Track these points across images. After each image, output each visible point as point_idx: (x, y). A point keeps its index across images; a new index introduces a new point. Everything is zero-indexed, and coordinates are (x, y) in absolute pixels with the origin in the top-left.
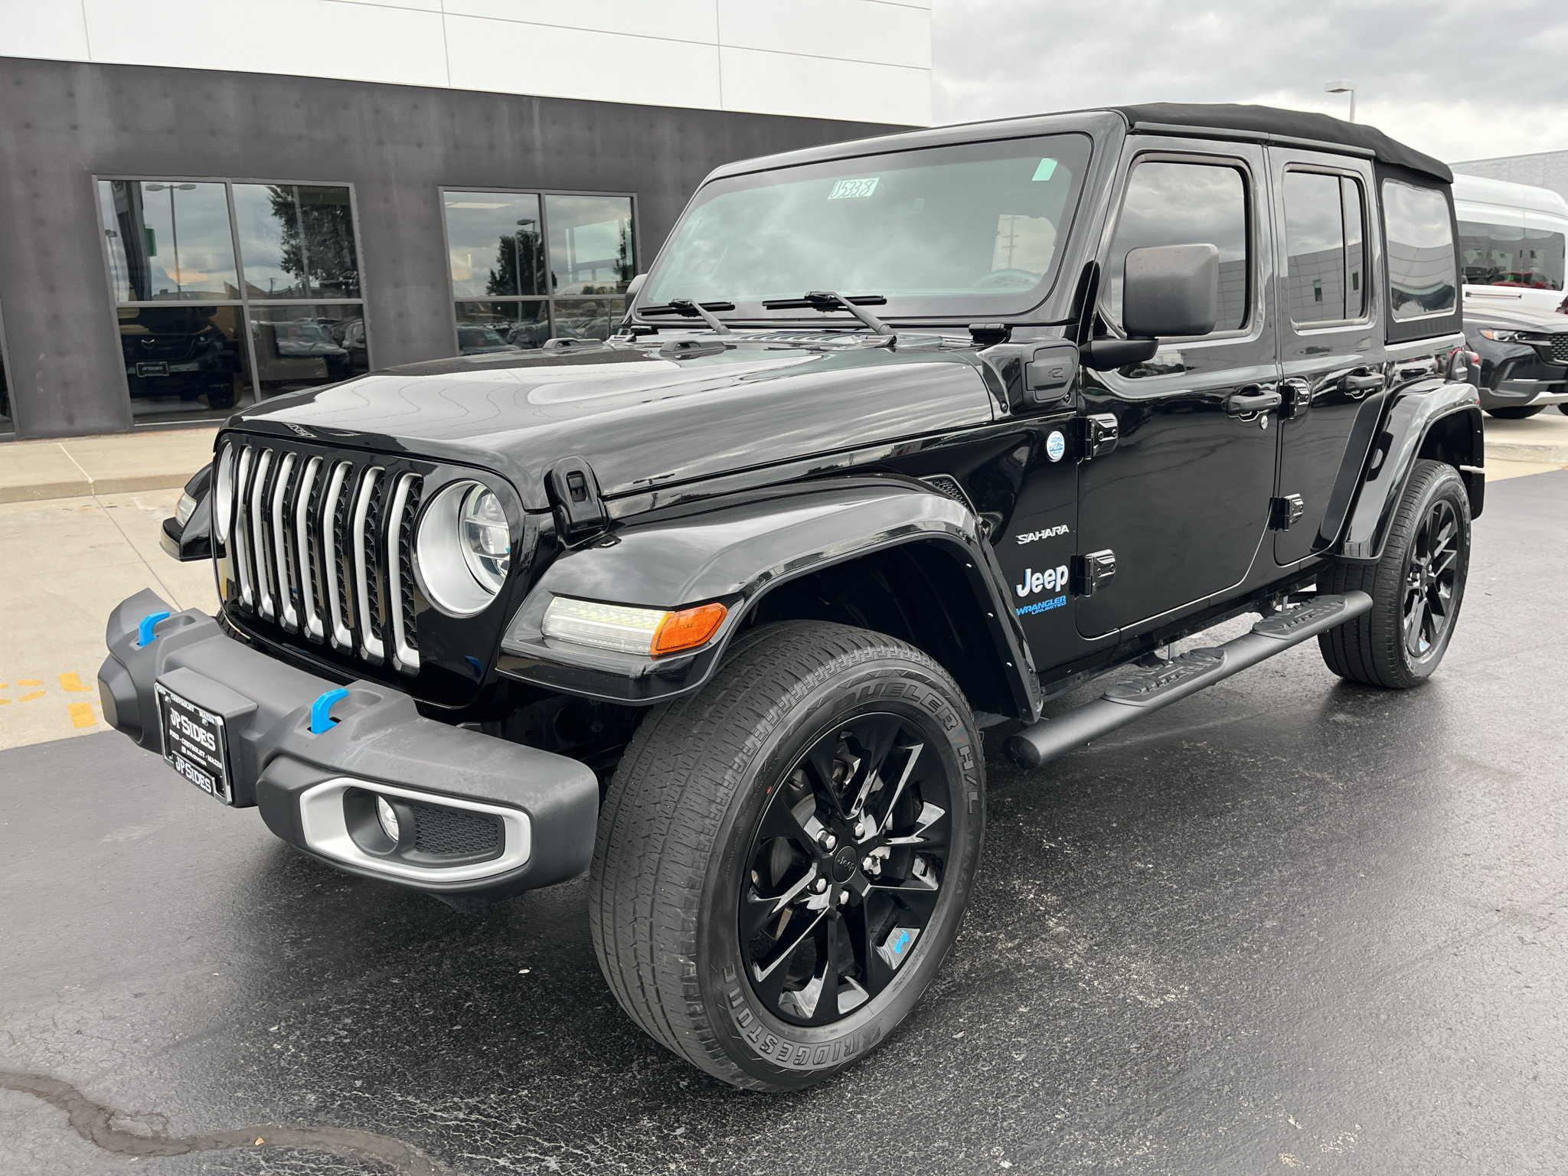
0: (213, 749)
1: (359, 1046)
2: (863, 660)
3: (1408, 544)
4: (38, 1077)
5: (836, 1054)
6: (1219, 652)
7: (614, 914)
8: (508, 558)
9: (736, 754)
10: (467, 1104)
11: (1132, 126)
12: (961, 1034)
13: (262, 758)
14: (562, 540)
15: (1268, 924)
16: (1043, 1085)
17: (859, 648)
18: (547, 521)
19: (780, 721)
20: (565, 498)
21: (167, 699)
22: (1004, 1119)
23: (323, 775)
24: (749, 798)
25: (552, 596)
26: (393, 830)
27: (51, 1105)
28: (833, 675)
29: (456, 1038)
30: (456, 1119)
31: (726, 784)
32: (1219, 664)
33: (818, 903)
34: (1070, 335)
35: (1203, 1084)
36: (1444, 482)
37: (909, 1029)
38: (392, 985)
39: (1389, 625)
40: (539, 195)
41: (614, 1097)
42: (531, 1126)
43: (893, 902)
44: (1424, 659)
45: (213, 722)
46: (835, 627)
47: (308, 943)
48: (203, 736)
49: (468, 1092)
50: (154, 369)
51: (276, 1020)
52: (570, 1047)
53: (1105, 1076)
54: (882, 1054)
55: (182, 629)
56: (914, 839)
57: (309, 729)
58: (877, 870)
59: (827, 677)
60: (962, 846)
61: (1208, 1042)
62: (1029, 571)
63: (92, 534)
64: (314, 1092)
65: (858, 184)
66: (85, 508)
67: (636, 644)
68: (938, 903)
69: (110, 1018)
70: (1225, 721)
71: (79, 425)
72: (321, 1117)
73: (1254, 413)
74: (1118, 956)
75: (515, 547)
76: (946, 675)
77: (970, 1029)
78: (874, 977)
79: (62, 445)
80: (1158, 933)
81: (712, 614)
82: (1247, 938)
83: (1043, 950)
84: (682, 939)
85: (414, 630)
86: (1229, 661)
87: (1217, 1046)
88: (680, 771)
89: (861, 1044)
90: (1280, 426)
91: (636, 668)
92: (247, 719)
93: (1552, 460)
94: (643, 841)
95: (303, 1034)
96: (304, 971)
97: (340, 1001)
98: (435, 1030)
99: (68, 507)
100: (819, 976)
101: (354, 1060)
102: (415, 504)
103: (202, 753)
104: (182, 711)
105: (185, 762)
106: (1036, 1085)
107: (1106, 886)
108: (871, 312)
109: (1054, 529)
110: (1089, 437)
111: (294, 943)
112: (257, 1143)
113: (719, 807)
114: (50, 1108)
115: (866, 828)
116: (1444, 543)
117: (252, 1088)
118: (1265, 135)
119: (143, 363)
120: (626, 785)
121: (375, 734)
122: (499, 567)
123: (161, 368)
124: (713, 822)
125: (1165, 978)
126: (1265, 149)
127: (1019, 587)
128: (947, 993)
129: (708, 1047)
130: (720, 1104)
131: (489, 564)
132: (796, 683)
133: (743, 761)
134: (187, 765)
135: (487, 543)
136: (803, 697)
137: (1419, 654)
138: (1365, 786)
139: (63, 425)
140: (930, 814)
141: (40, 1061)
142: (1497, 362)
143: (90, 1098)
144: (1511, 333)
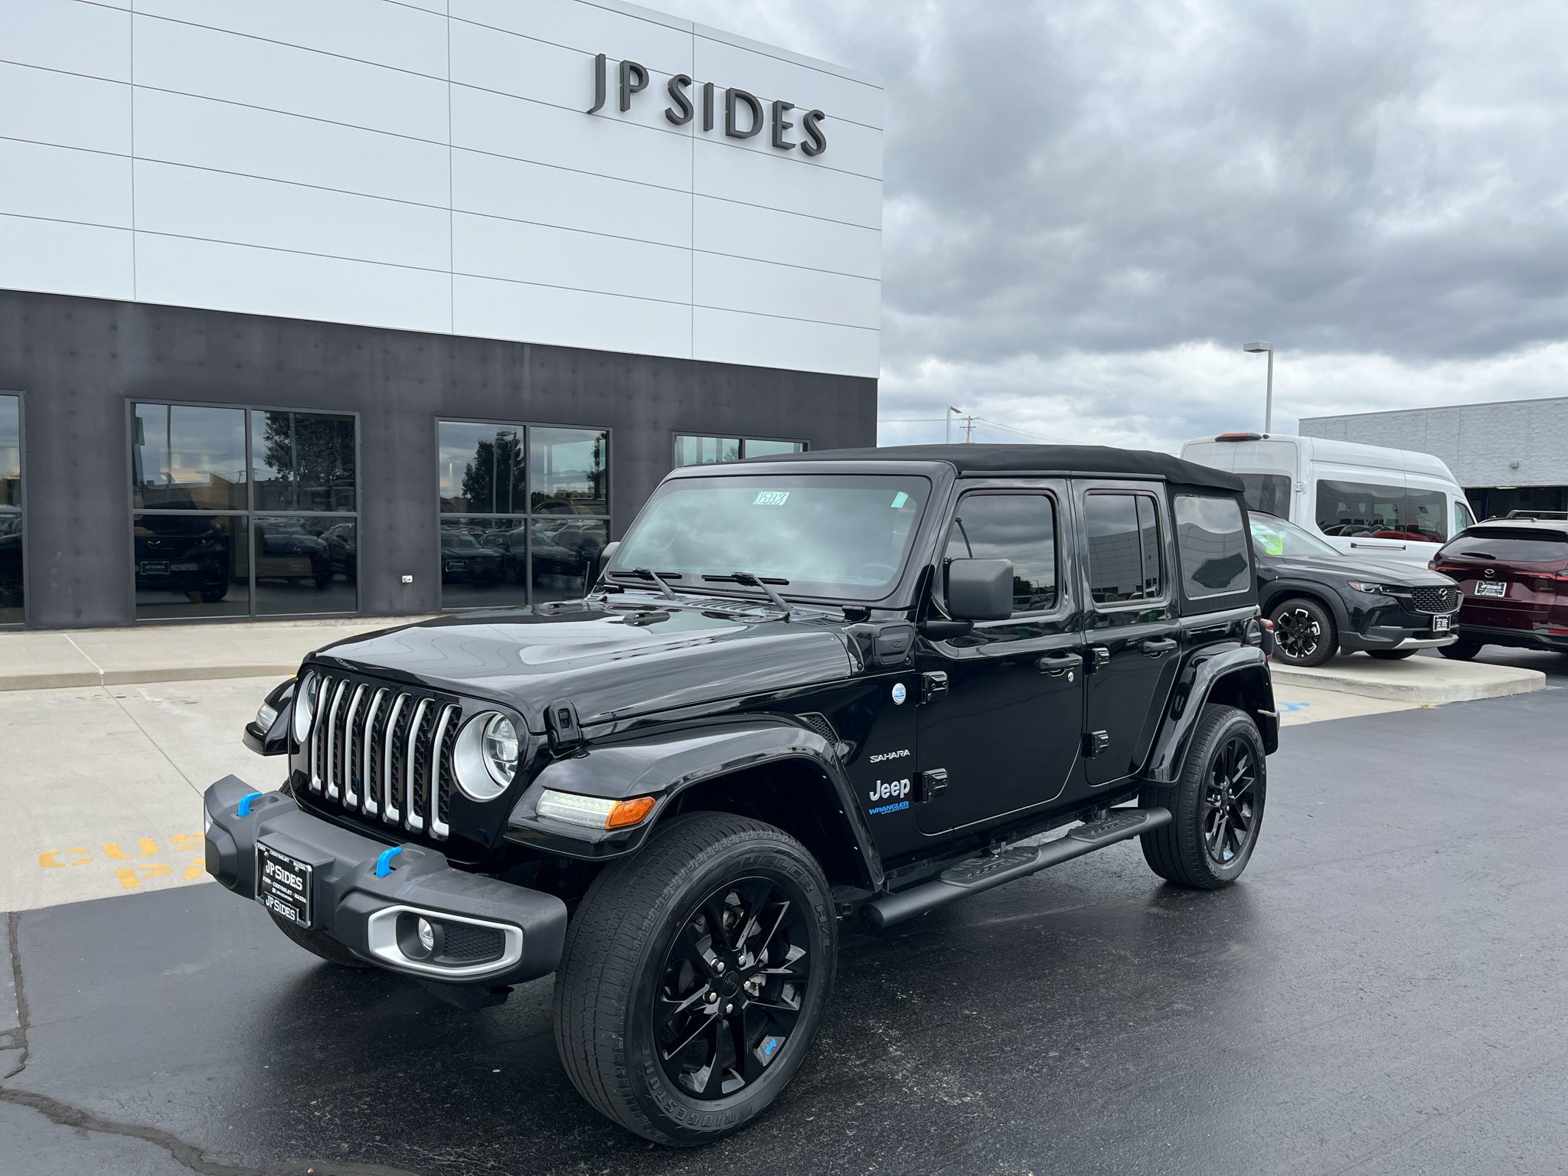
0: (300, 889)
1: (377, 1115)
2: (747, 839)
3: (1203, 771)
4: (145, 1128)
5: (719, 1121)
6: (1034, 850)
7: (570, 1022)
8: (516, 763)
9: (657, 898)
10: (456, 1152)
11: (960, 473)
12: (812, 1118)
13: (339, 896)
14: (552, 753)
15: (1052, 1054)
16: (864, 1150)
17: (744, 831)
18: (544, 739)
19: (687, 878)
20: (556, 724)
21: (266, 853)
22: (833, 1169)
23: (384, 904)
24: (665, 928)
25: (543, 789)
26: (428, 942)
27: (157, 1146)
28: (725, 848)
29: (447, 1112)
30: (449, 1160)
31: (649, 917)
32: (1034, 859)
33: (711, 1009)
34: (910, 618)
35: (976, 1152)
36: (1234, 724)
37: (775, 1114)
38: (398, 1077)
39: (1191, 836)
40: (525, 427)
41: (560, 1150)
42: (501, 1165)
43: (767, 1018)
44: (1227, 866)
45: (304, 869)
46: (731, 816)
47: (333, 1049)
48: (293, 880)
49: (456, 1145)
50: (156, 568)
51: (315, 1097)
52: (528, 1120)
53: (908, 1146)
54: (754, 1129)
55: (269, 806)
56: (781, 970)
57: (375, 874)
58: (757, 994)
59: (721, 849)
60: (817, 980)
61: (987, 1127)
62: (879, 782)
63: (108, 722)
64: (347, 1143)
65: (774, 496)
66: (96, 697)
67: (597, 821)
68: (798, 1020)
69: (191, 1093)
70: (1062, 910)
71: (85, 618)
72: (353, 1157)
73: (1062, 670)
74: (935, 1072)
75: (521, 755)
76: (807, 853)
77: (818, 1116)
78: (751, 1070)
79: (67, 636)
80: (969, 1058)
81: (646, 804)
82: (1033, 1063)
83: (882, 1066)
84: (615, 1021)
85: (445, 810)
86: (1042, 858)
87: (992, 1129)
88: (620, 909)
89: (737, 1118)
90: (1086, 681)
91: (597, 837)
92: (328, 868)
93: (1414, 699)
94: (593, 955)
95: (335, 1107)
96: (333, 1066)
97: (360, 1087)
98: (431, 1107)
99: (82, 696)
100: (709, 1066)
101: (374, 1123)
102: (455, 726)
103: (289, 892)
104: (276, 861)
105: (274, 899)
106: (859, 1150)
107: (938, 1026)
108: (775, 590)
109: (898, 752)
110: (924, 687)
111: (322, 1048)
112: (309, 1171)
113: (644, 933)
114: (157, 1148)
115: (746, 960)
116: (1242, 772)
117: (302, 1138)
118: (1068, 472)
119: (146, 562)
120: (584, 917)
121: (421, 878)
122: (507, 769)
123: (163, 567)
124: (639, 943)
125: (966, 1087)
126: (1069, 482)
127: (872, 793)
128: (806, 1092)
129: (629, 1103)
130: (635, 1156)
131: (500, 767)
132: (700, 852)
133: (662, 903)
134: (276, 901)
135: (502, 753)
136: (703, 862)
137: (1223, 863)
138: (1155, 962)
139: (69, 617)
140: (795, 953)
141: (144, 1118)
142: (1365, 610)
143: (185, 1142)
144: (1377, 586)
